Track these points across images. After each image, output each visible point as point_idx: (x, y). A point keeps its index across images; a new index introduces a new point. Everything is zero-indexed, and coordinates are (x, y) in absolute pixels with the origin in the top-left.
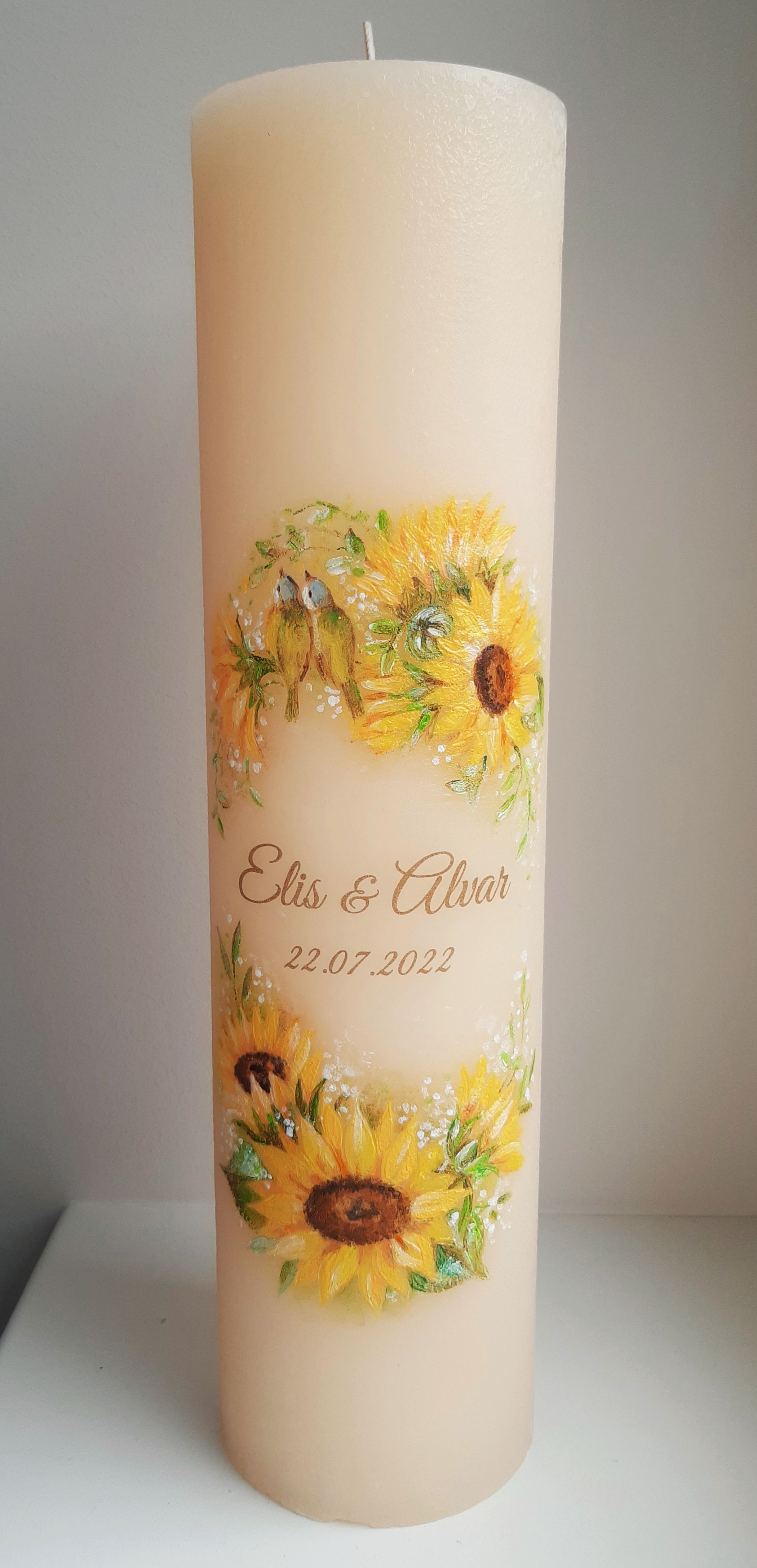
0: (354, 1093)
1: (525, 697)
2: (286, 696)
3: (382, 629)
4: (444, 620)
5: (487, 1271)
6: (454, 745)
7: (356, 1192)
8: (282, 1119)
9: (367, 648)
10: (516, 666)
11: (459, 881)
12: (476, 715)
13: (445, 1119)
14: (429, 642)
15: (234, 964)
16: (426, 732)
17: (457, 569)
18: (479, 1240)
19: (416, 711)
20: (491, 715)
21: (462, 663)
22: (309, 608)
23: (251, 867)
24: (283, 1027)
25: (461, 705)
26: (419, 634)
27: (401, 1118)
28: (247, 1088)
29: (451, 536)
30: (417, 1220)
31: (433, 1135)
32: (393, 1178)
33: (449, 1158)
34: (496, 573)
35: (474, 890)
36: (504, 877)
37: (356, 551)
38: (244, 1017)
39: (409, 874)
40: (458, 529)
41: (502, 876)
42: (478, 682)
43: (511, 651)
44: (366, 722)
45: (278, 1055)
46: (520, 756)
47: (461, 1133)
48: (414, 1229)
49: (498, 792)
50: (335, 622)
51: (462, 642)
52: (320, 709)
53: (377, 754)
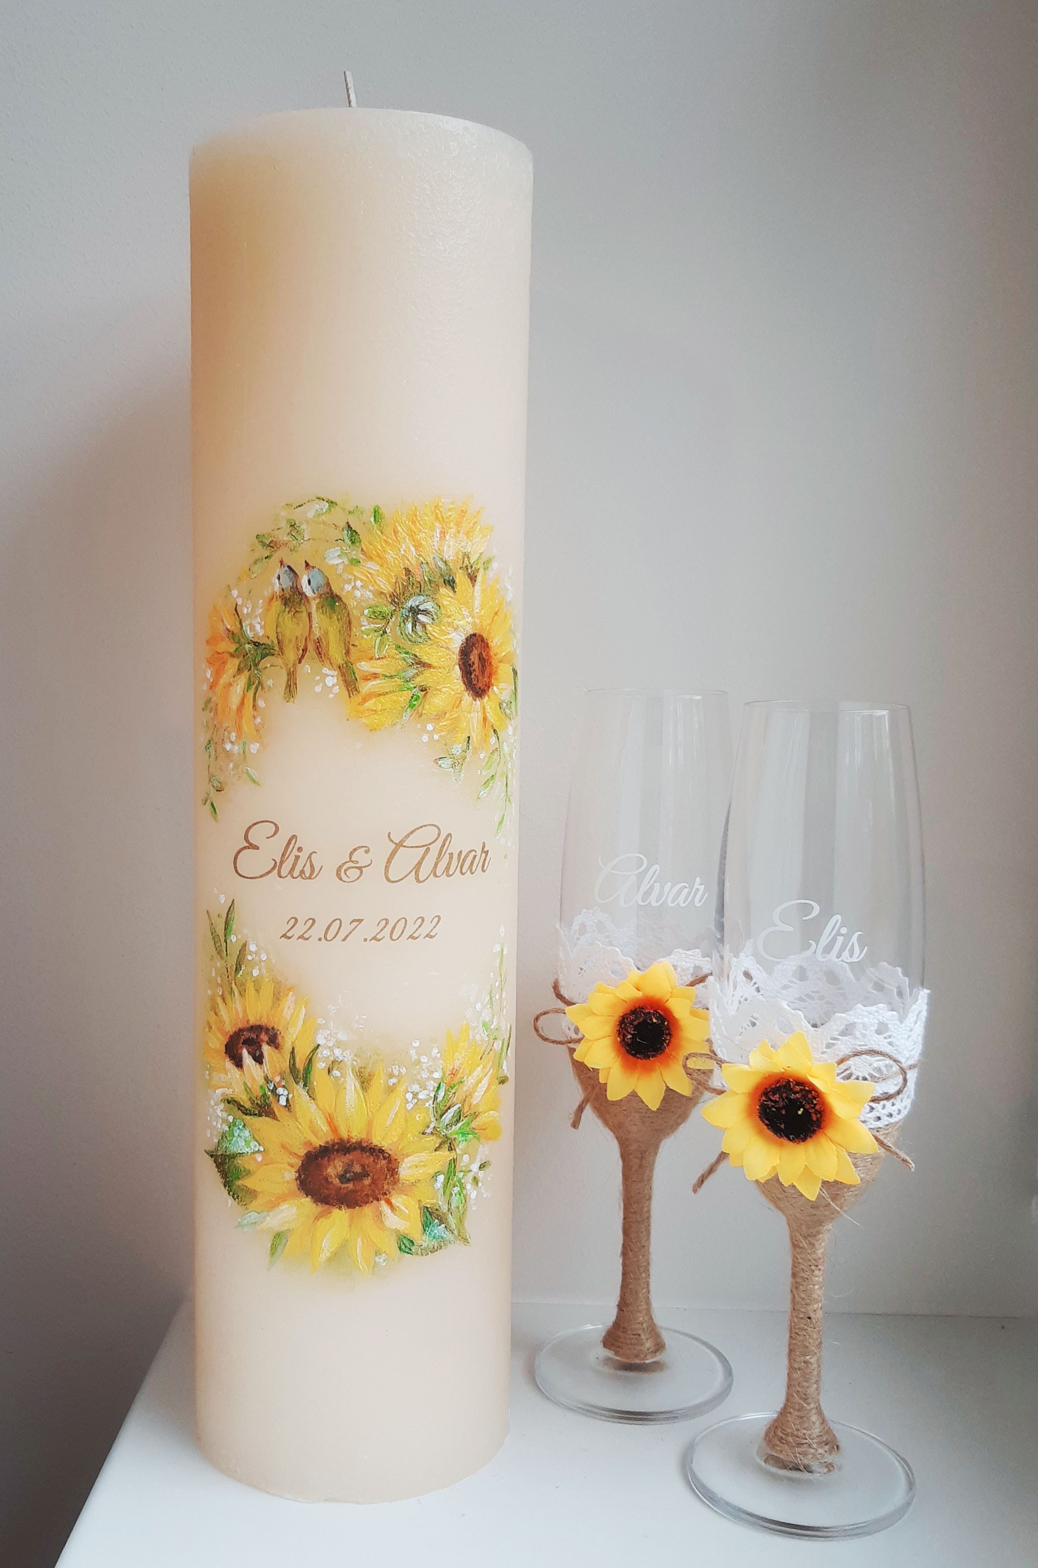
0: (347, 1056)
1: (502, 685)
2: (285, 678)
3: (377, 615)
4: (433, 607)
5: (470, 1238)
6: (441, 724)
7: (347, 1155)
8: (275, 1088)
9: (362, 631)
10: (495, 655)
11: (445, 853)
12: (461, 697)
13: (432, 1082)
14: (419, 628)
15: (226, 943)
16: (416, 711)
17: (443, 562)
18: (462, 1205)
19: (407, 692)
20: (473, 698)
21: (448, 648)
22: (308, 595)
23: (247, 845)
24: (277, 997)
25: (446, 687)
26: (410, 619)
27: (391, 1080)
28: (239, 1063)
29: (438, 531)
30: (406, 1182)
31: (421, 1096)
32: (383, 1139)
33: (435, 1121)
34: (477, 568)
35: (459, 862)
36: (485, 852)
37: (353, 543)
38: (236, 993)
39: (400, 845)
40: (444, 525)
41: (483, 851)
42: (463, 667)
43: (490, 640)
44: (361, 701)
45: (272, 1025)
46: (498, 739)
47: (446, 1096)
48: (403, 1191)
49: (479, 771)
50: (332, 607)
51: (449, 629)
52: (318, 689)
53: (371, 731)
